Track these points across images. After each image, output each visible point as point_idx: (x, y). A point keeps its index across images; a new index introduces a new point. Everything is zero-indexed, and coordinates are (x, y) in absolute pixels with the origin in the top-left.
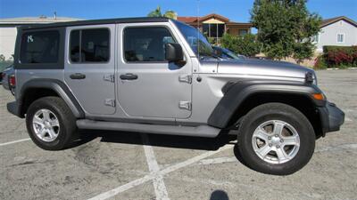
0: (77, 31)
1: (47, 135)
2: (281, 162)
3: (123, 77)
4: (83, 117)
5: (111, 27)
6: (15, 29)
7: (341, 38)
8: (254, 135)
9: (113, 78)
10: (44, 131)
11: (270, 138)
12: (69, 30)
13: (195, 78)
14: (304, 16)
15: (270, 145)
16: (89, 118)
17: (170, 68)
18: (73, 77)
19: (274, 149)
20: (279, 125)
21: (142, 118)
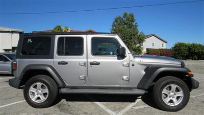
0: (63, 38)
1: (39, 98)
2: (176, 105)
3: (91, 64)
4: (64, 87)
5: (84, 37)
6: (18, 34)
7: (153, 45)
8: (163, 92)
9: (85, 64)
10: (36, 96)
11: (169, 93)
12: (57, 37)
13: (131, 64)
14: (137, 33)
15: (170, 97)
16: (69, 87)
17: (118, 59)
18: (60, 63)
19: (171, 98)
20: (174, 87)
21: (100, 86)
